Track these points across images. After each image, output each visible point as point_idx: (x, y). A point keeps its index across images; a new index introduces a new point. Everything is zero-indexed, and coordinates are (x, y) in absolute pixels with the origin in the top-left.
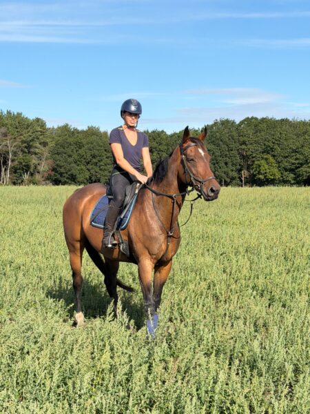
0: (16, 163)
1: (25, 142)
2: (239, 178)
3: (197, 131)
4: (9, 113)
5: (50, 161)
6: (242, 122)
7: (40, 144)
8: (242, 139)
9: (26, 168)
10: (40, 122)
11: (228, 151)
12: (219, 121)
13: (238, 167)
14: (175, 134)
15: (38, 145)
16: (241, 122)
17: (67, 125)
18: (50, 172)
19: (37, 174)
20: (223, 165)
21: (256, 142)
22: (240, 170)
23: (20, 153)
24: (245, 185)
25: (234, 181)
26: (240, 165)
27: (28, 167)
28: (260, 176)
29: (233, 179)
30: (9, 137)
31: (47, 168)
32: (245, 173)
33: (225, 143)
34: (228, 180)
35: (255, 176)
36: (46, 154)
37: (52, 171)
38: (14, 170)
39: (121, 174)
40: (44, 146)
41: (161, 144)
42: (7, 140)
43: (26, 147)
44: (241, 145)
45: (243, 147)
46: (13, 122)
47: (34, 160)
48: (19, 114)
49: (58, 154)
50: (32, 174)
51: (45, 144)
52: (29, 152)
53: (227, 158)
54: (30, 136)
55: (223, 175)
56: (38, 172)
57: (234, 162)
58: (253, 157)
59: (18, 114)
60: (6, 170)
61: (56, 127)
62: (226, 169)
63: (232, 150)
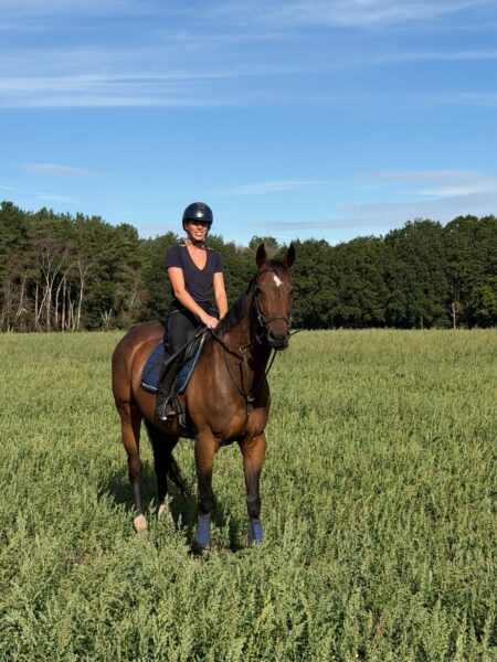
0: (91, 295)
1: (105, 263)
2: (448, 314)
3: (378, 239)
4: (80, 217)
5: (144, 292)
6: (451, 225)
7: (129, 265)
8: (450, 252)
9: (107, 303)
10: (129, 230)
11: (430, 270)
12: (413, 222)
13: (446, 297)
14: (342, 245)
15: (125, 267)
16: (449, 225)
17: (171, 234)
18: (145, 309)
19: (124, 313)
20: (421, 293)
21: (474, 256)
22: (450, 302)
23: (98, 280)
24: (458, 326)
25: (439, 320)
26: (449, 293)
27: (110, 301)
28: (483, 311)
29: (437, 316)
30: (80, 255)
31: (139, 302)
32: (457, 307)
33: (424, 259)
34: (430, 318)
35: (473, 310)
36: (138, 281)
37: (148, 307)
38: (88, 307)
39: (182, 312)
40: (136, 268)
41: (320, 262)
42: (76, 260)
43: (106, 270)
44: (450, 261)
45: (454, 264)
46: (88, 232)
47: (119, 292)
48: (96, 219)
49: (157, 280)
50: (116, 314)
51: (136, 265)
52: (112, 279)
53: (428, 283)
54: (114, 253)
55: (422, 310)
56: (126, 310)
57: (440, 289)
58: (470, 281)
59: (94, 218)
60: (75, 307)
61: (154, 238)
62: (426, 301)
63: (434, 270)
